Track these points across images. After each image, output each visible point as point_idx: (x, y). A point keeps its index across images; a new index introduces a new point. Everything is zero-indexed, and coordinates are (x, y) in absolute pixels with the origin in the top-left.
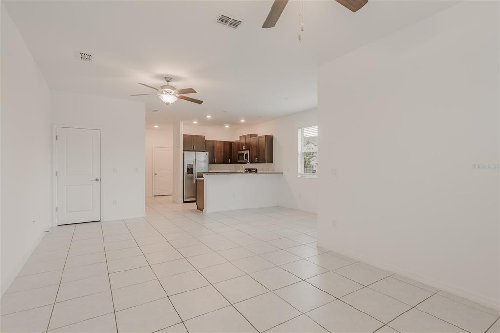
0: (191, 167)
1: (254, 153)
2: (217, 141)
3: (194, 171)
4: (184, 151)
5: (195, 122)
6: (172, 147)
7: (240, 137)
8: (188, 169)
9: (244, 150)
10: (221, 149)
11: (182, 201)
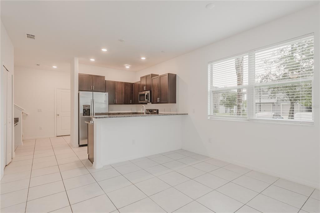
0: (87, 108)
1: (156, 93)
2: (118, 82)
3: (91, 112)
4: (79, 91)
5: (92, 60)
7: (141, 78)
9: (144, 91)
10: (122, 90)
11: (78, 145)
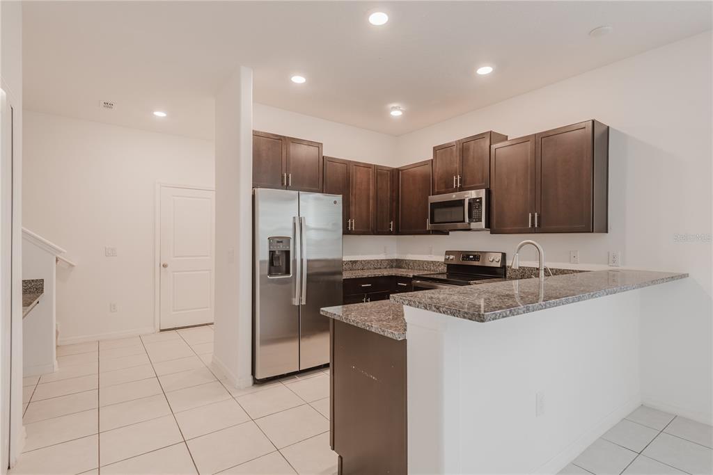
0: (282, 247)
2: (357, 164)
4: (254, 185)
6: (213, 187)
8: (272, 253)
10: (369, 189)
11: (250, 378)
